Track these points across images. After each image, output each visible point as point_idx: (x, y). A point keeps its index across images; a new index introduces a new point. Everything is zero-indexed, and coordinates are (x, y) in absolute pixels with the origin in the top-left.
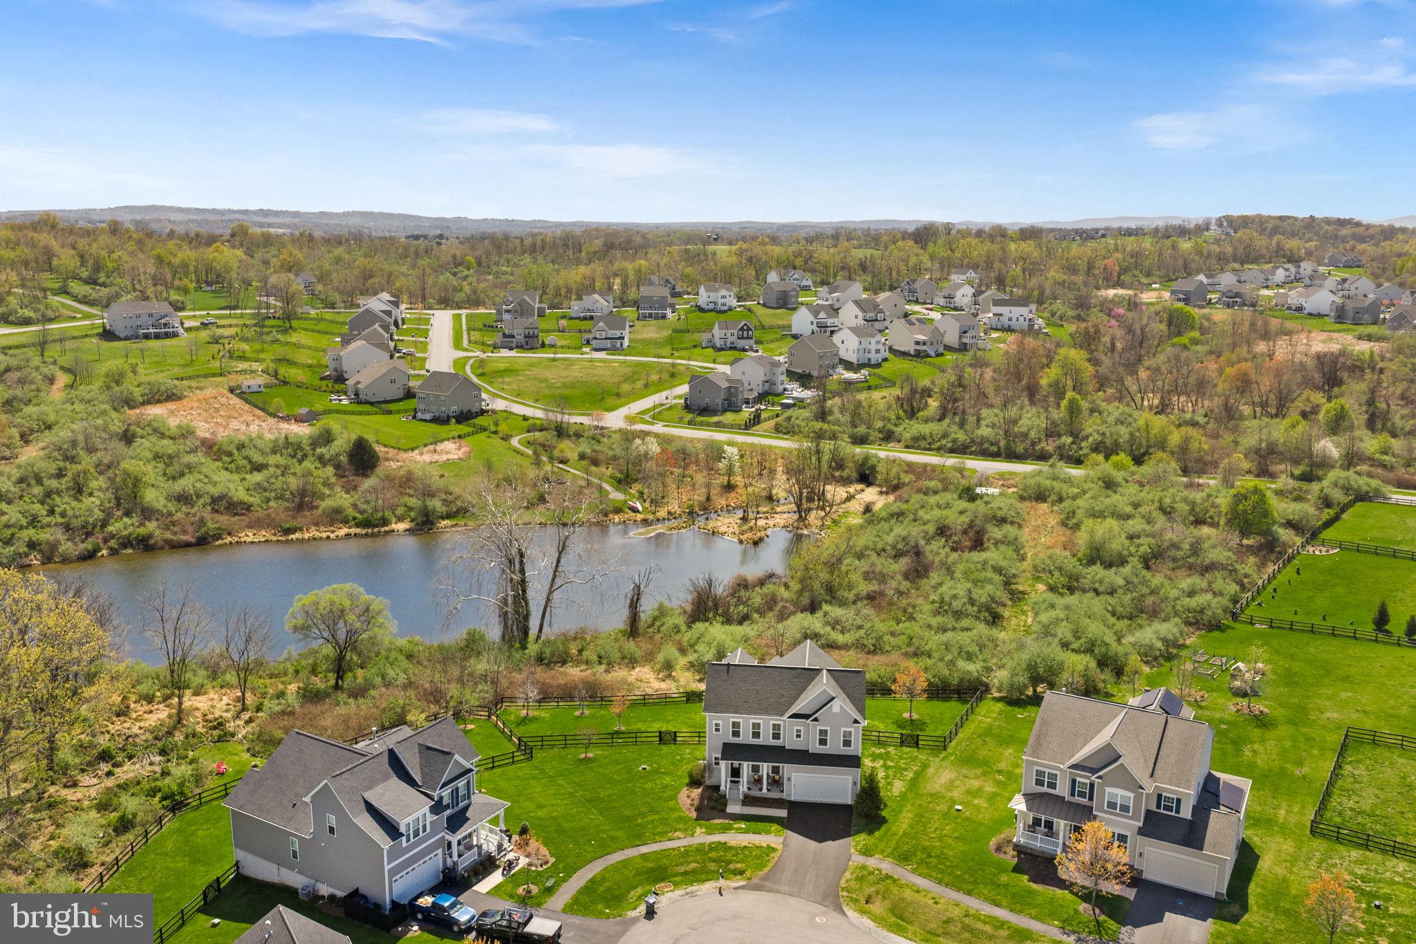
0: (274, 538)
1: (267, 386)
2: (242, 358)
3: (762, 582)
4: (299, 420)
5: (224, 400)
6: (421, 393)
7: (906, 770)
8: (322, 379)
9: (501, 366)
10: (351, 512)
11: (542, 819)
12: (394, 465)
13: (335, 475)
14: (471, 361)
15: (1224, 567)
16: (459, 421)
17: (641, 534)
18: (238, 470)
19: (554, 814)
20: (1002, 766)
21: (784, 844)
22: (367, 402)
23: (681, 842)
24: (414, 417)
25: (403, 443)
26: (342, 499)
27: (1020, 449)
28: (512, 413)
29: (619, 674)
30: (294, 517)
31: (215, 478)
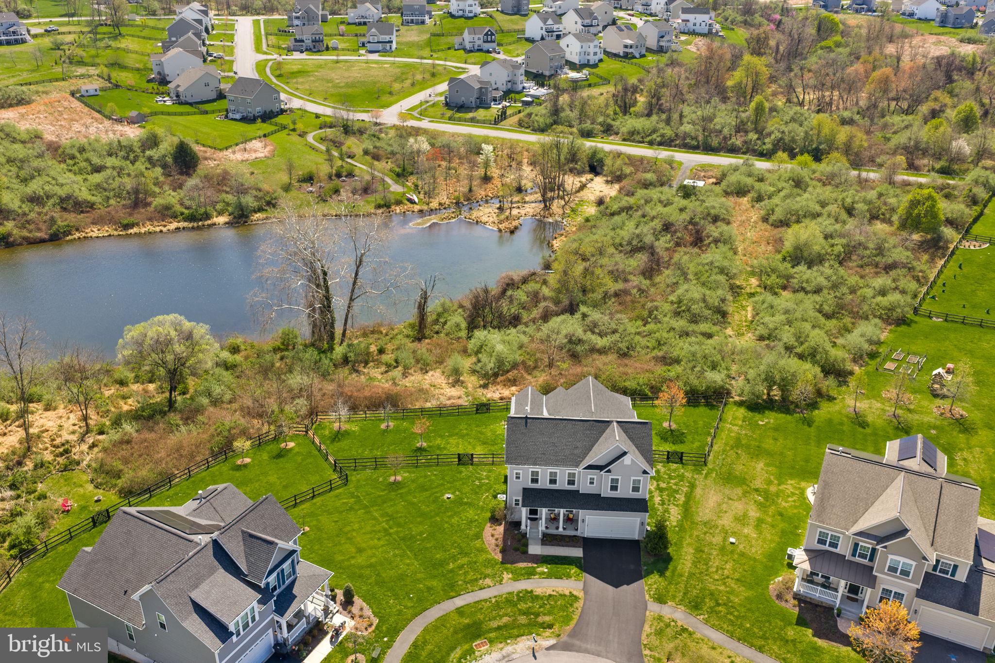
0: (116, 233)
1: (103, 89)
2: (81, 63)
3: (525, 281)
4: (132, 122)
5: (66, 104)
6: (230, 96)
7: (677, 492)
8: (149, 81)
9: (295, 68)
10: (178, 208)
11: (361, 567)
12: (212, 164)
13: (163, 174)
14: (270, 63)
15: (904, 266)
16: (264, 121)
17: (419, 224)
18: (81, 172)
19: (373, 560)
20: (758, 483)
21: (585, 590)
22: (187, 103)
23: (490, 592)
24: (226, 117)
25: (219, 143)
26: (171, 197)
27: (715, 142)
28: (306, 111)
29: (415, 380)
30: (131, 215)
31: (61, 180)
